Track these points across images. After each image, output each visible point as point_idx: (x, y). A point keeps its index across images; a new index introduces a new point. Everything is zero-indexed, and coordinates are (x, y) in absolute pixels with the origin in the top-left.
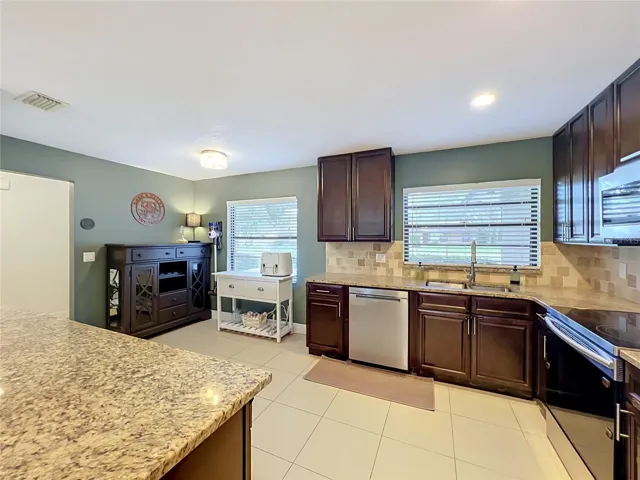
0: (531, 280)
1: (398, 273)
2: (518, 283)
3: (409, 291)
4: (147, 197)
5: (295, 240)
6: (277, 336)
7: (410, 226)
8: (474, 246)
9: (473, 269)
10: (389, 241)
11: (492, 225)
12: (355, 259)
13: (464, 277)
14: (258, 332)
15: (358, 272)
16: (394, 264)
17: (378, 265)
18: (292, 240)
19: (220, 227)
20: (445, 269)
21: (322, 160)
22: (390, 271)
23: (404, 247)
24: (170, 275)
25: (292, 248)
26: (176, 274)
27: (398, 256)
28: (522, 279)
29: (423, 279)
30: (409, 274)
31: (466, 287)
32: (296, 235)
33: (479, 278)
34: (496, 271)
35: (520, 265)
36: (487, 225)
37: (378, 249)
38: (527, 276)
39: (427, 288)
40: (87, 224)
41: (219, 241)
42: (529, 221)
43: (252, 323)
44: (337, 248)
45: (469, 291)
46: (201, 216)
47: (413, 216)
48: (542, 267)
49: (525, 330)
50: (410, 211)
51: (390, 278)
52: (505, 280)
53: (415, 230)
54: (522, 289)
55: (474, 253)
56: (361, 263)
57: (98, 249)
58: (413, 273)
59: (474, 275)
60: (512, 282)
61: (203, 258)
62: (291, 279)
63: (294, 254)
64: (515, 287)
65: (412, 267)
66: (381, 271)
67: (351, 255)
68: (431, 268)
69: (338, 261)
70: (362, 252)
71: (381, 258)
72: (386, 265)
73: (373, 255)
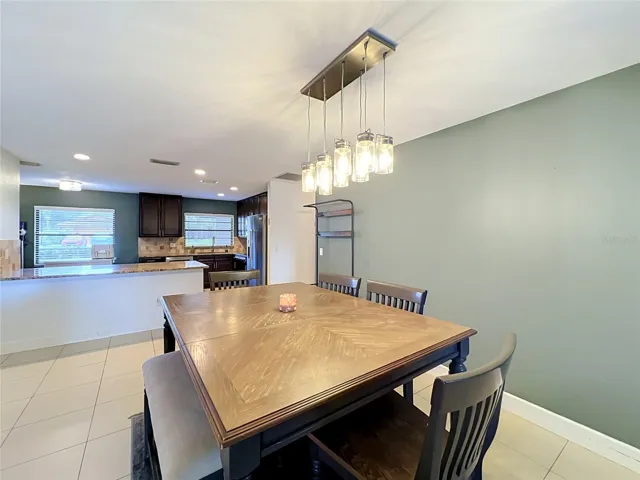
5: (112, 236)
7: (186, 230)
9: (213, 248)
12: (158, 246)
15: (160, 253)
16: (180, 247)
17: (171, 248)
22: (178, 251)
23: (184, 240)
28: (229, 249)
30: (188, 250)
34: (219, 247)
35: (228, 245)
37: (172, 241)
42: (231, 229)
48: (234, 245)
50: (186, 223)
53: (188, 232)
56: (162, 248)
60: (226, 250)
66: (172, 251)
67: (156, 244)
68: (197, 248)
69: (147, 248)
70: (163, 242)
71: (173, 245)
72: (176, 248)
73: (169, 244)
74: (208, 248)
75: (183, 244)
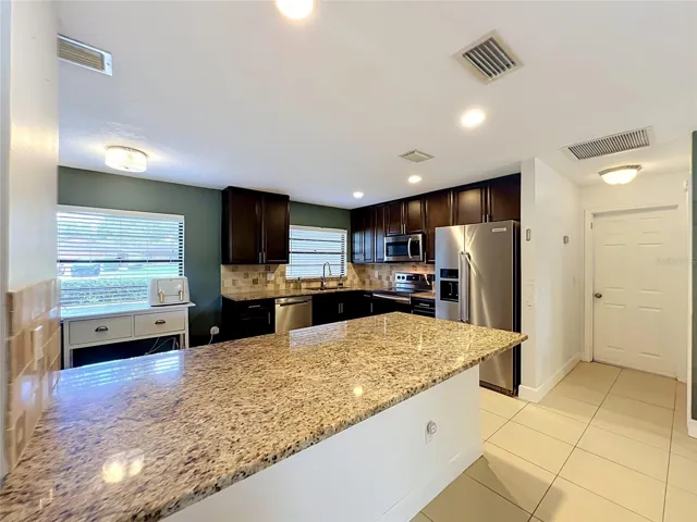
1: (283, 287)
9: (322, 280)
12: (250, 279)
13: (318, 285)
15: (253, 290)
16: (280, 280)
17: (268, 282)
20: (309, 281)
22: (277, 286)
30: (289, 287)
31: (320, 290)
33: (326, 284)
37: (269, 270)
42: (341, 252)
44: (234, 271)
48: (347, 275)
53: (293, 255)
56: (255, 282)
58: (292, 285)
59: (323, 283)
65: (292, 281)
66: (271, 287)
67: (247, 276)
68: (303, 281)
69: (234, 282)
70: (256, 272)
71: (271, 277)
72: (274, 282)
73: (265, 274)
74: (316, 280)
75: (283, 274)
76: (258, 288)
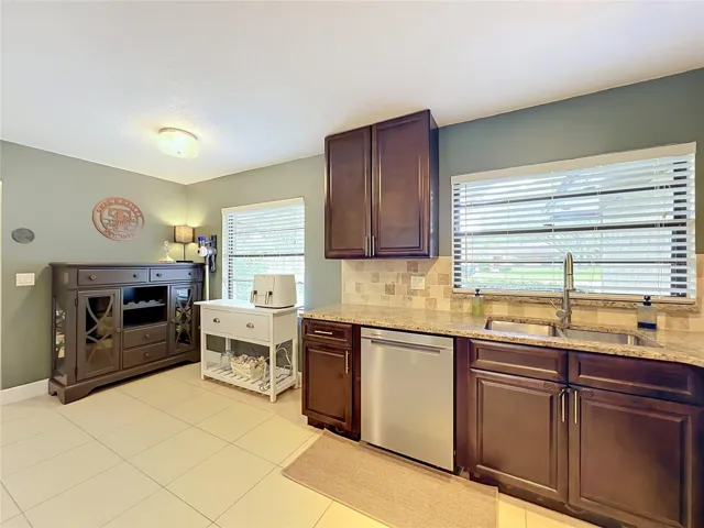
0: (676, 322)
1: (444, 305)
2: (653, 327)
3: (455, 338)
4: (117, 203)
5: (303, 258)
6: (271, 393)
7: (463, 235)
8: (569, 264)
9: (567, 301)
10: (427, 256)
11: (599, 228)
12: (381, 284)
13: (552, 314)
14: (248, 385)
15: (385, 303)
16: (437, 291)
17: (414, 293)
18: (297, 258)
19: (214, 242)
20: (518, 300)
21: (331, 141)
22: (432, 302)
23: (454, 266)
24: (142, 305)
25: (297, 269)
26: (153, 303)
27: (444, 279)
28: (661, 320)
29: (482, 315)
30: (461, 307)
31: (555, 334)
32: (302, 251)
33: (577, 316)
34: (609, 304)
35: (655, 295)
36: (592, 229)
37: (414, 269)
38: (670, 314)
39: (485, 333)
40: (23, 236)
41: (213, 260)
42: (670, 218)
43: (242, 371)
44: (357, 269)
45: (562, 341)
46: (194, 229)
47: (467, 220)
48: (699, 299)
49: (683, 424)
50: (462, 211)
51: (432, 314)
52: (629, 321)
53: (469, 240)
54: (660, 337)
55: (569, 273)
56: (390, 290)
57: (40, 271)
58: (467, 306)
59: (569, 311)
60: (641, 325)
61: (193, 282)
62: (296, 310)
63: (300, 278)
64: (646, 334)
65: (465, 296)
66: (418, 302)
67: (376, 278)
69: (359, 288)
70: (391, 273)
71: (419, 283)
72: (425, 293)
73: (406, 278)
74: (542, 301)
76: (395, 301)
